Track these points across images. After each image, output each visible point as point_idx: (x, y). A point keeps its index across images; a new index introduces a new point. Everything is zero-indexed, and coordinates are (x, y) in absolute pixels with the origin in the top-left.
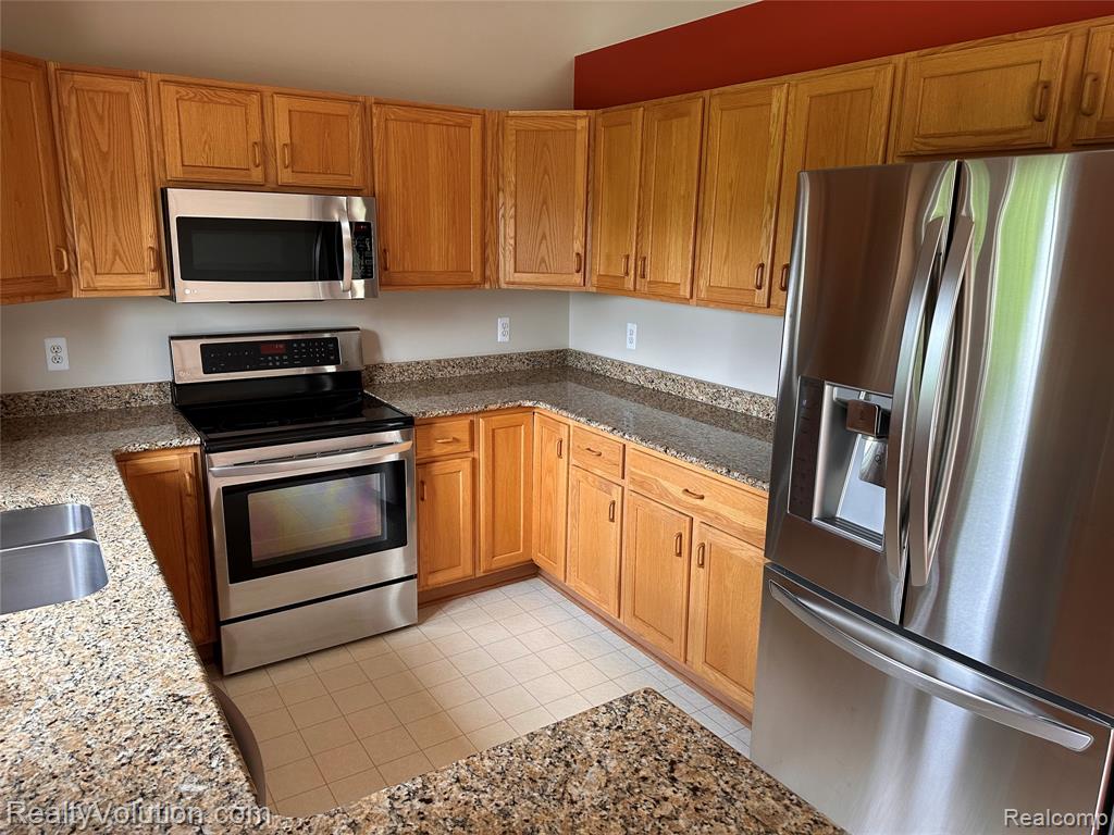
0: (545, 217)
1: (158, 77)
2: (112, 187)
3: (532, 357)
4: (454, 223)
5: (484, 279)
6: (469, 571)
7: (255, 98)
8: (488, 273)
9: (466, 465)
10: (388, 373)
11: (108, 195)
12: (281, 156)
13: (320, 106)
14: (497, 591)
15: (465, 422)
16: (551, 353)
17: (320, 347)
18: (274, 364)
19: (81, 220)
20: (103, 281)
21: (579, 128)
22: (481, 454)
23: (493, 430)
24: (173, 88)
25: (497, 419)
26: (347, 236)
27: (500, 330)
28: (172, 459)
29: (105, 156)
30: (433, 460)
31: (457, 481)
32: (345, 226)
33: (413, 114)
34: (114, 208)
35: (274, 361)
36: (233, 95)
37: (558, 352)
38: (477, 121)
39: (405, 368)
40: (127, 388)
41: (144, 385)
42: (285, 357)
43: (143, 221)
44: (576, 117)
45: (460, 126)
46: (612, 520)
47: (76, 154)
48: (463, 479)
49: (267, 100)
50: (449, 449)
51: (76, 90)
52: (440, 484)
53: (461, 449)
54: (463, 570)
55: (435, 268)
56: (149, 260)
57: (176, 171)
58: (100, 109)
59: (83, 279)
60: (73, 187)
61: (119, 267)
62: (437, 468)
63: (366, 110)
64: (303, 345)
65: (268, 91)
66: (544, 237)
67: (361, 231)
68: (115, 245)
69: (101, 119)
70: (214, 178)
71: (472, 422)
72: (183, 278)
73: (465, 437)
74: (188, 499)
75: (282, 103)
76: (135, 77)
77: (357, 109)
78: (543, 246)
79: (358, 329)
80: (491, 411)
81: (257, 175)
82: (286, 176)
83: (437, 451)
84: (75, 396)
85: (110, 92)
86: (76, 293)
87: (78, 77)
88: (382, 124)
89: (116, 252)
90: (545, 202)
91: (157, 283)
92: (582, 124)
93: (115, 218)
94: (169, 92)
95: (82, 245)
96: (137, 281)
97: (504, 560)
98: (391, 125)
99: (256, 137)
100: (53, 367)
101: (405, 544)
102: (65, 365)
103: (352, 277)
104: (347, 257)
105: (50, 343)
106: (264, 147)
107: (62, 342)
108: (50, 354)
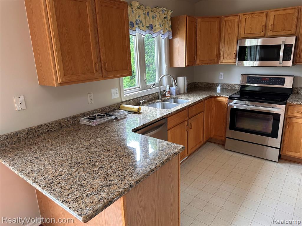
1: (243, 14)
2: (229, 40)
7: (265, 14)
11: (228, 42)
12: (270, 28)
13: (284, 12)
18: (264, 83)
19: (222, 48)
20: (224, 61)
24: (245, 16)
26: (282, 49)
29: (229, 34)
30: (294, 117)
32: (283, 46)
34: (229, 45)
35: (265, 82)
36: (259, 14)
40: (233, 85)
41: (236, 84)
42: (268, 82)
43: (234, 47)
47: (223, 35)
49: (268, 14)
51: (225, 21)
52: (296, 125)
56: (234, 56)
57: (242, 36)
58: (229, 24)
59: (221, 59)
61: (228, 58)
62: (295, 120)
64: (274, 79)
65: (268, 11)
68: (228, 53)
69: (229, 26)
70: (251, 36)
72: (238, 60)
74: (225, 109)
75: (272, 14)
76: (238, 15)
77: (297, 10)
79: (293, 76)
81: (262, 34)
82: (270, 33)
83: (295, 115)
85: (232, 20)
86: (220, 63)
87: (226, 18)
89: (228, 54)
91: (235, 61)
93: (229, 47)
95: (222, 53)
96: (231, 61)
99: (264, 24)
100: (220, 78)
101: (277, 138)
102: (222, 78)
103: (283, 60)
104: (281, 54)
105: (221, 73)
106: (265, 27)
107: (222, 73)
108: (220, 76)
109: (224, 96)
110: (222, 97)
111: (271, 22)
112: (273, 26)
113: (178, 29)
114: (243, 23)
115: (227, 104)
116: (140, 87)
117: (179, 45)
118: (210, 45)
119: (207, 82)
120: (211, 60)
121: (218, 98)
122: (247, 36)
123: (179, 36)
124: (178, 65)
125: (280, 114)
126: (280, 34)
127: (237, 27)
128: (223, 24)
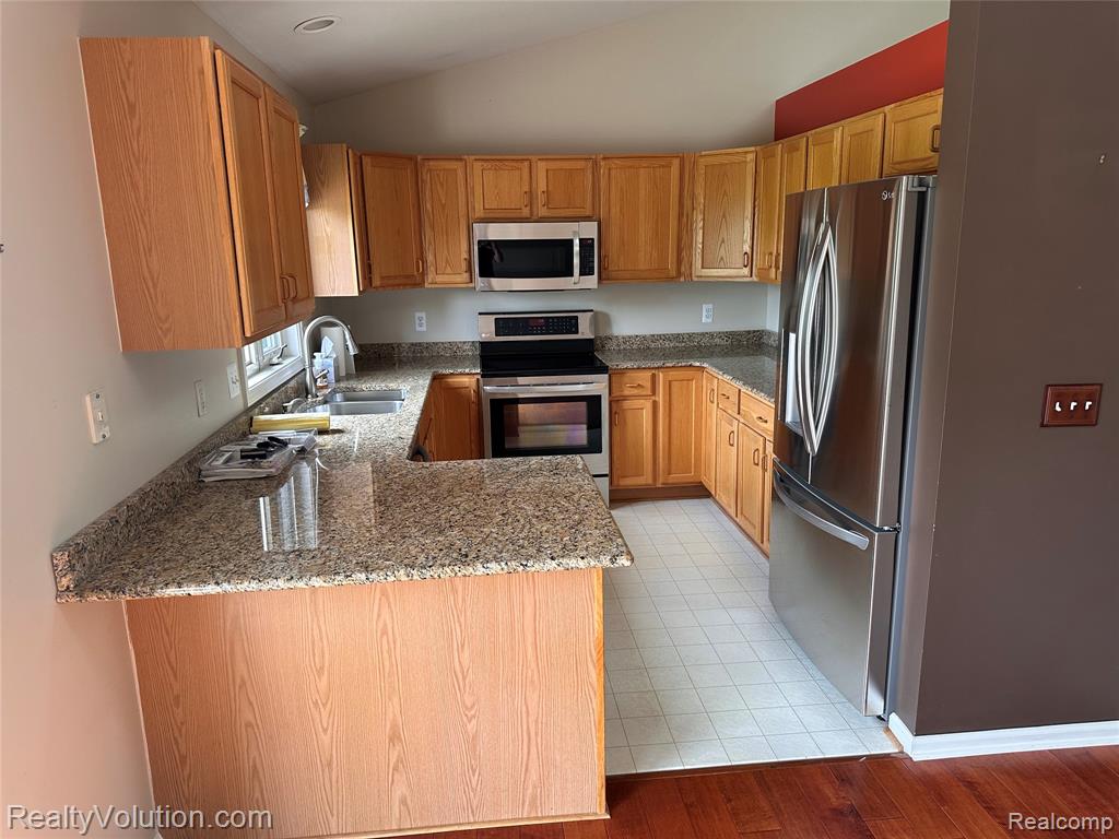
0: (724, 227)
1: (473, 157)
2: (447, 224)
3: (730, 335)
4: (657, 235)
5: (679, 274)
6: (650, 481)
7: (526, 163)
8: (683, 269)
9: (648, 405)
10: (615, 342)
11: (444, 229)
12: (541, 199)
13: (566, 165)
14: (675, 502)
15: (648, 374)
16: (749, 332)
17: (566, 322)
18: (537, 332)
19: (430, 244)
20: (439, 279)
21: (748, 160)
22: (660, 398)
23: (670, 381)
24: (480, 163)
25: (673, 374)
26: (576, 248)
27: (704, 313)
28: (465, 380)
29: (443, 206)
30: (625, 398)
31: (641, 414)
32: (577, 242)
33: (629, 163)
34: (447, 235)
35: (537, 330)
36: (514, 164)
37: (754, 332)
38: (676, 162)
39: (627, 339)
41: (464, 343)
42: (544, 328)
44: (746, 153)
45: (663, 166)
46: (732, 445)
47: (429, 206)
48: (646, 415)
49: (534, 164)
50: (635, 392)
51: (430, 170)
52: (629, 415)
53: (644, 393)
54: (645, 479)
55: (642, 267)
56: (464, 266)
57: (480, 213)
58: (442, 180)
59: (430, 277)
60: (427, 224)
61: (449, 270)
62: (627, 404)
63: (596, 163)
64: (556, 320)
65: (533, 158)
66: (723, 241)
67: (586, 244)
68: (447, 258)
69: (442, 185)
70: (497, 216)
71: (654, 376)
72: (481, 276)
73: (648, 385)
74: (473, 405)
75: (541, 167)
76: (461, 160)
77: (590, 164)
78: (722, 249)
79: (592, 311)
80: (667, 367)
81: (526, 212)
82: (543, 212)
83: (626, 393)
84: (429, 346)
85: (447, 170)
86: (426, 285)
87: (431, 163)
88: (607, 171)
89: (447, 261)
90: (724, 216)
91: (468, 280)
92: (751, 157)
93: (447, 242)
94: (478, 165)
95: (430, 258)
96: (458, 279)
97: (677, 477)
98: (613, 172)
99: (526, 188)
100: (418, 329)
101: (601, 452)
102: (424, 329)
103: (581, 275)
104: (576, 261)
105: (418, 315)
106: (531, 194)
107: (423, 315)
108: (417, 322)
109: (467, 371)
110: (461, 374)
111: (542, 186)
112: (547, 192)
113: (323, 184)
114: (478, 180)
115: (478, 392)
116: (254, 361)
117: (328, 229)
118: (399, 231)
119: (381, 342)
120: (407, 277)
121: (450, 380)
122: (491, 215)
123: (326, 202)
124: (333, 291)
125: (600, 396)
126: (563, 215)
127: (463, 189)
128: (424, 177)
